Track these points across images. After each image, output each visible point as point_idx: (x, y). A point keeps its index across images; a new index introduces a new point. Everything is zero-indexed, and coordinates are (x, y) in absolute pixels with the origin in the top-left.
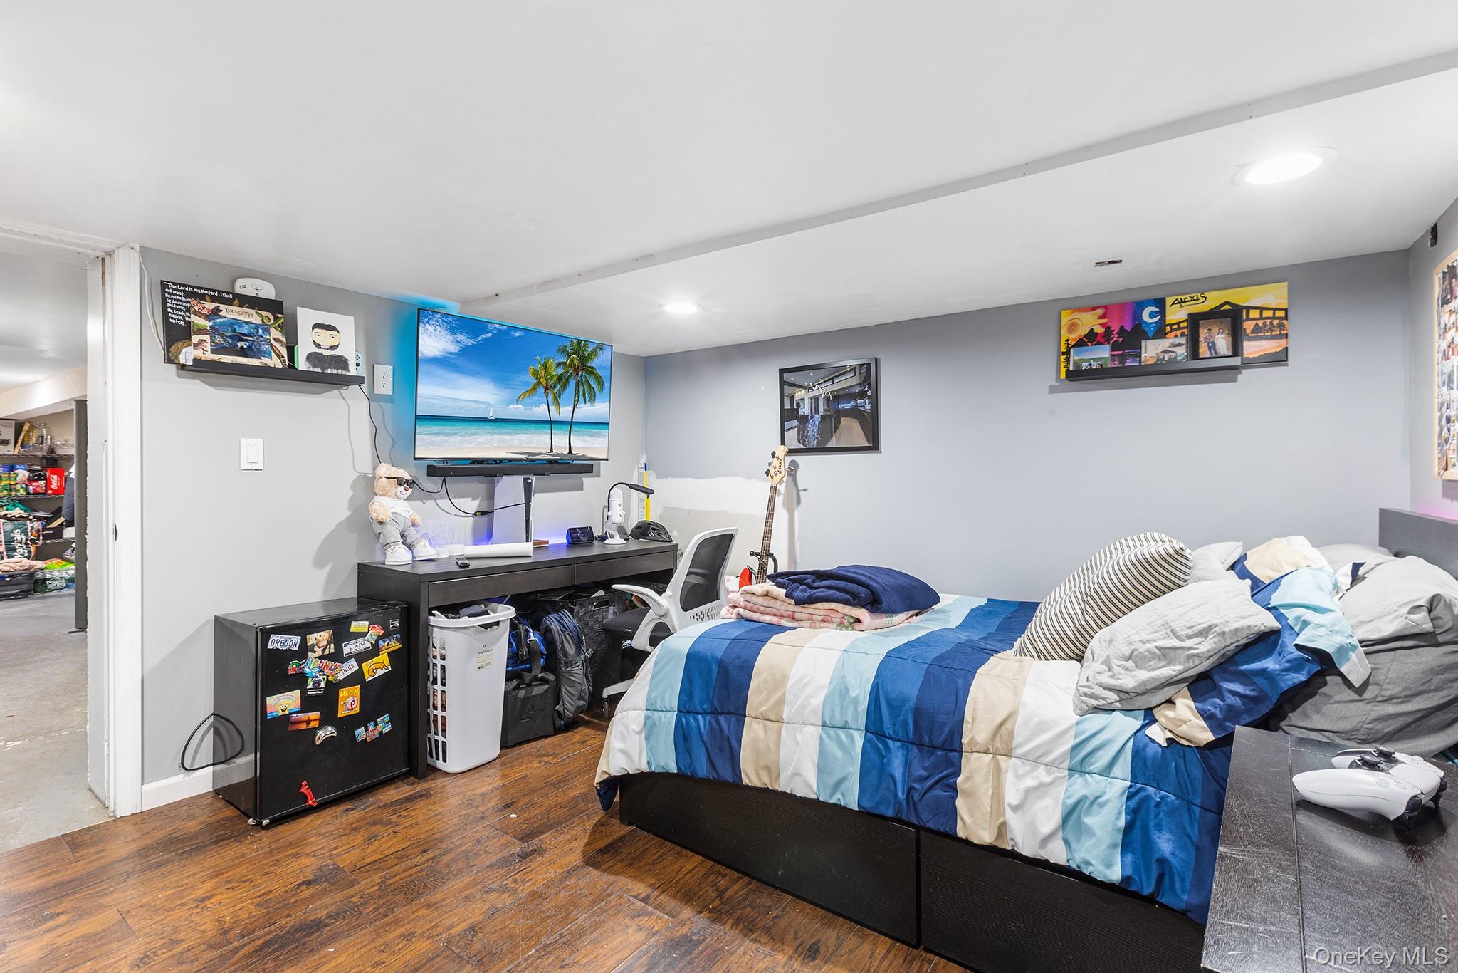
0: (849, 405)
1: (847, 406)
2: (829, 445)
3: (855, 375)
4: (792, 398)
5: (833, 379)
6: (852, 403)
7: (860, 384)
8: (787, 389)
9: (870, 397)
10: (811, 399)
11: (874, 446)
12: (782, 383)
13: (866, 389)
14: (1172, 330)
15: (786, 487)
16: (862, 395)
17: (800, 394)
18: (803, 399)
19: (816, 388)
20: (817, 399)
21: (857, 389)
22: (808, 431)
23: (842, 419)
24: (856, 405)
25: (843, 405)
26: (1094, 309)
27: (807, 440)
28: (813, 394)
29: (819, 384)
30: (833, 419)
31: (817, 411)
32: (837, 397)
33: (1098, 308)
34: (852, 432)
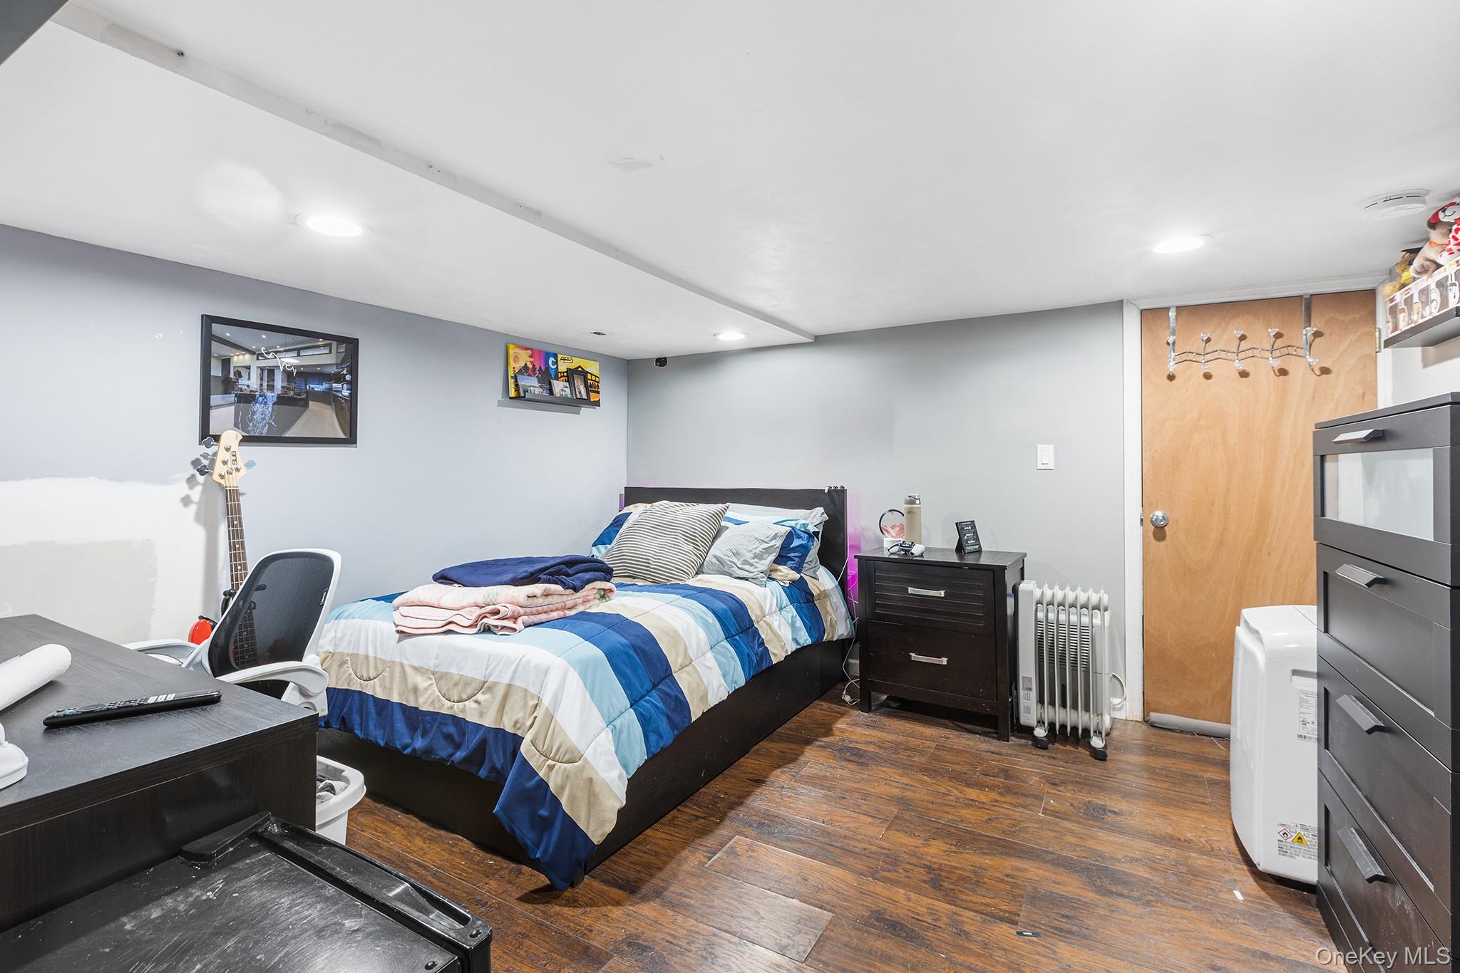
0: (321, 387)
1: (318, 388)
2: (289, 434)
3: (330, 352)
4: (226, 363)
5: (298, 350)
6: (325, 386)
7: (337, 365)
8: (216, 348)
9: (348, 382)
10: (262, 369)
11: (351, 439)
12: (208, 339)
13: (345, 372)
14: (562, 377)
15: (203, 492)
16: (338, 378)
17: (239, 359)
18: (248, 368)
19: (270, 356)
20: (271, 371)
21: (333, 370)
22: (254, 413)
23: (310, 402)
24: (330, 389)
25: (312, 386)
26: (527, 349)
27: (251, 424)
28: (263, 363)
29: (276, 352)
30: (292, 401)
31: (271, 388)
32: (306, 374)
33: (529, 349)
34: (322, 419)
